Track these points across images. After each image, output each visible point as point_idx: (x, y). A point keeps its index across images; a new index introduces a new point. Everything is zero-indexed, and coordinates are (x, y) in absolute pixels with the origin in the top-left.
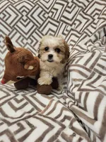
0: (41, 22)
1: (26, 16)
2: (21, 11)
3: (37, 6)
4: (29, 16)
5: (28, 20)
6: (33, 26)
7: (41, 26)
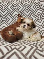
0: (34, 10)
1: (28, 8)
2: (25, 5)
3: (32, 3)
4: (29, 8)
5: (29, 10)
6: (31, 12)
7: (34, 12)
